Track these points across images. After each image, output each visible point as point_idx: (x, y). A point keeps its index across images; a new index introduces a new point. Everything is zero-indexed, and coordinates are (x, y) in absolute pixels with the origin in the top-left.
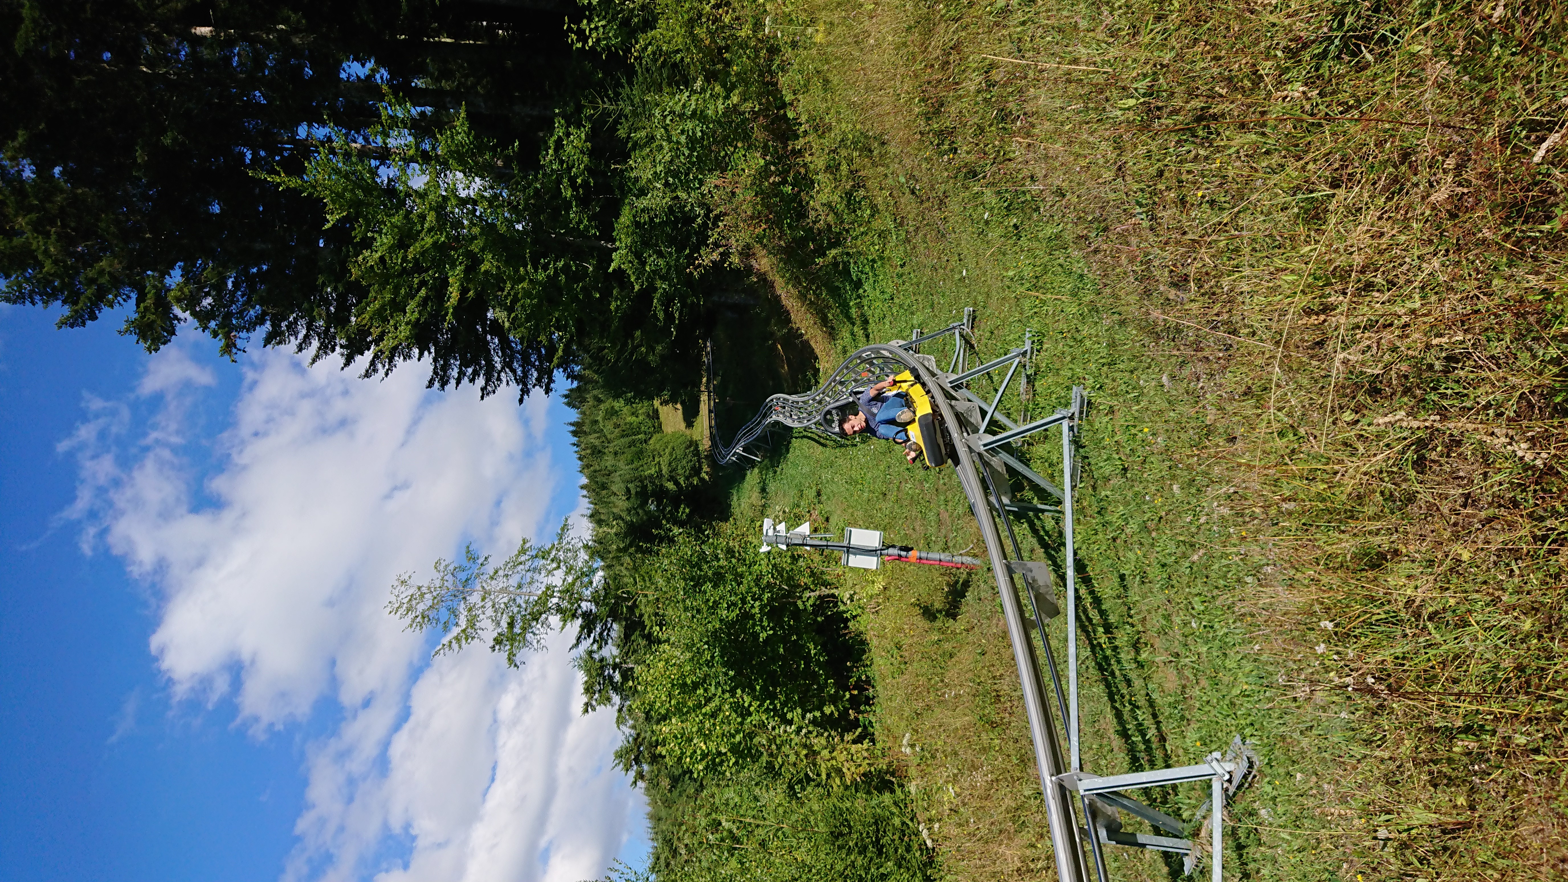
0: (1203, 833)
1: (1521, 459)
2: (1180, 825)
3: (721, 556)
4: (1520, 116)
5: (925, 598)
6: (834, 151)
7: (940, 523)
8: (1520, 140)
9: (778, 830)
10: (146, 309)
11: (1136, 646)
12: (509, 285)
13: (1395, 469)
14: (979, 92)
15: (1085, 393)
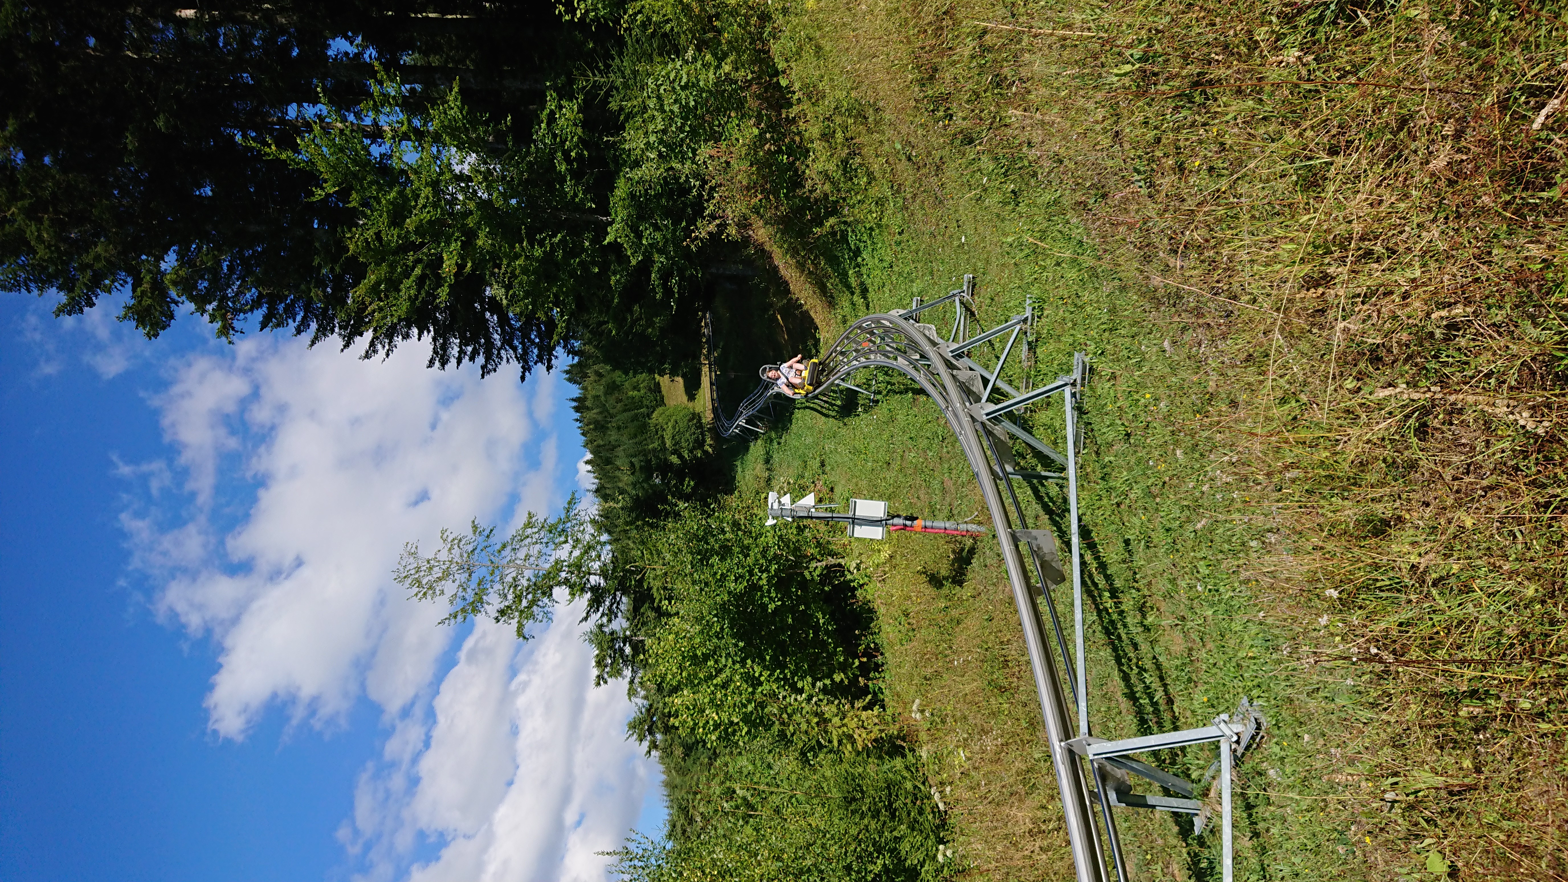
0: (1212, 794)
1: (1523, 427)
2: (1190, 786)
3: (727, 529)
4: (1518, 82)
5: (932, 567)
6: (828, 119)
7: (944, 491)
8: (1519, 106)
9: (791, 797)
10: (143, 293)
11: (1142, 609)
12: (505, 262)
13: (1397, 437)
14: (973, 57)
15: (1087, 359)
